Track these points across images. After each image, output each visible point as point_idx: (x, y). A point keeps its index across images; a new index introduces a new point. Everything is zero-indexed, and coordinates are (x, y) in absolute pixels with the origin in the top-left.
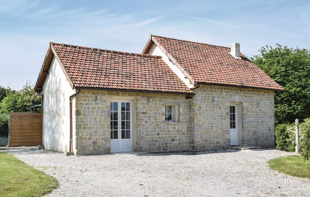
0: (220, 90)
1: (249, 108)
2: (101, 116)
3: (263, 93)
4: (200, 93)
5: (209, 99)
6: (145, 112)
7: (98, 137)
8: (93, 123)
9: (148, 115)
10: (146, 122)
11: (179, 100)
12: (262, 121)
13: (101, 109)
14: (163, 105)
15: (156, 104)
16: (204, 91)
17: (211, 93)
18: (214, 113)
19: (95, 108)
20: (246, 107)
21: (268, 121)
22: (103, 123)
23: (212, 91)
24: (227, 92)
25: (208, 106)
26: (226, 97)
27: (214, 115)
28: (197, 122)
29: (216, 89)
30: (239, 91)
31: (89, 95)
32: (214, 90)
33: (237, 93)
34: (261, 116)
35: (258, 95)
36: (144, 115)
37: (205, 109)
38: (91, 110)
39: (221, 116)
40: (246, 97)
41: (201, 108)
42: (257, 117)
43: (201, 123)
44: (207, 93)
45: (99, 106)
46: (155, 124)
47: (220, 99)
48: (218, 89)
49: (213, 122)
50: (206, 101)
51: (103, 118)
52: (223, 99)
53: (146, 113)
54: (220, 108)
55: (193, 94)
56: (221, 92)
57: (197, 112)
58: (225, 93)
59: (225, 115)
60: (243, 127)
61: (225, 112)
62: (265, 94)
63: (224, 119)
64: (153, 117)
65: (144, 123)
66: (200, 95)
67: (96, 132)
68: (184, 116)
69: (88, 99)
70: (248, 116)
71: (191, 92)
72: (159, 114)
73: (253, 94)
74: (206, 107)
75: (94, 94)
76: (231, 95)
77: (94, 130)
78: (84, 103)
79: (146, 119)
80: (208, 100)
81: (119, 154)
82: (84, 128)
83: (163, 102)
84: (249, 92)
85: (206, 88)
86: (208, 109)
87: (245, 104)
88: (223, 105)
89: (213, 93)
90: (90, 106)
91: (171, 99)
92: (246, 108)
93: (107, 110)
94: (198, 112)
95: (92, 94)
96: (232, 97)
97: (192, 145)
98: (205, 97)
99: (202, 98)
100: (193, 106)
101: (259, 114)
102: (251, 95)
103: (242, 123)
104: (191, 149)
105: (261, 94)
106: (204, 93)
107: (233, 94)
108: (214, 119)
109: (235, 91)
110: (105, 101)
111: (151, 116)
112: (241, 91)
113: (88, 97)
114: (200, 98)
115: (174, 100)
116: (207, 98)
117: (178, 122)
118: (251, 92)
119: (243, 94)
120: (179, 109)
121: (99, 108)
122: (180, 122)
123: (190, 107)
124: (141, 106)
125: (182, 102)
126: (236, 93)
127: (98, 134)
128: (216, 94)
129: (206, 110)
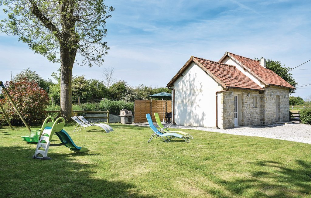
1: (282, 99)
3: (286, 90)
6: (246, 101)
7: (230, 117)
11: (256, 94)
12: (286, 107)
22: (232, 109)
24: (275, 89)
27: (271, 103)
28: (266, 108)
31: (227, 92)
32: (271, 88)
33: (278, 90)
35: (284, 91)
42: (284, 104)
45: (231, 98)
46: (249, 109)
49: (270, 108)
50: (269, 95)
51: (232, 105)
54: (273, 99)
55: (264, 91)
56: (273, 90)
57: (265, 102)
60: (279, 110)
63: (274, 106)
65: (245, 108)
68: (259, 104)
70: (281, 104)
71: (263, 89)
72: (251, 103)
76: (276, 91)
77: (229, 113)
79: (246, 106)
81: (244, 128)
87: (280, 97)
89: (271, 90)
93: (233, 101)
96: (276, 93)
97: (262, 121)
100: (264, 98)
101: (285, 102)
102: (282, 91)
103: (279, 108)
104: (262, 124)
108: (271, 106)
110: (233, 95)
111: (248, 104)
114: (267, 93)
116: (269, 93)
117: (255, 108)
119: (280, 91)
120: (257, 100)
122: (257, 107)
123: (262, 99)
124: (245, 98)
125: (258, 95)
127: (230, 115)
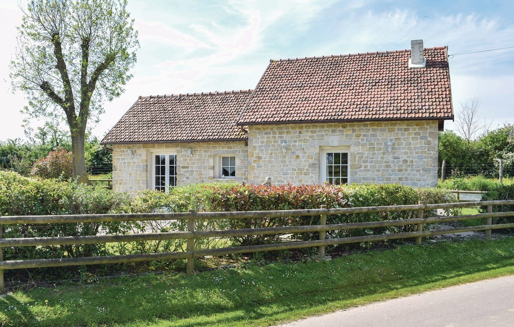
0: (298, 130)
1: (366, 155)
2: (137, 171)
3: (405, 127)
4: (258, 136)
5: (276, 144)
6: (186, 165)
7: (133, 193)
8: (128, 179)
9: (190, 169)
10: (187, 178)
11: (236, 149)
12: (400, 178)
13: (136, 164)
14: (210, 156)
15: (201, 156)
16: (266, 133)
17: (280, 136)
18: (284, 165)
19: (130, 163)
20: (357, 154)
21: (418, 177)
22: (138, 178)
23: (280, 132)
24: (311, 131)
25: (273, 155)
26: (311, 139)
27: (285, 168)
28: (252, 179)
29: (289, 129)
30: (341, 128)
31: (125, 150)
32: (285, 131)
33: (336, 132)
34: (397, 168)
35: (390, 131)
36: (184, 170)
37: (267, 159)
38: (126, 165)
39: (299, 169)
40: (358, 136)
41: (261, 159)
42: (387, 171)
43: (260, 179)
44: (271, 135)
45: (134, 161)
46: (199, 180)
47: (297, 144)
48: (292, 128)
49: (282, 179)
50: (271, 148)
51: (138, 173)
52: (304, 142)
53: (188, 167)
54: (298, 157)
56: (300, 132)
57: (253, 164)
58: (310, 134)
59: (307, 168)
61: (307, 164)
62: (410, 128)
63: (305, 174)
64: (197, 171)
66: (260, 140)
67: (131, 188)
68: (243, 170)
69: (123, 153)
70: (362, 168)
72: (205, 168)
73: (374, 130)
74: (271, 157)
75: (129, 148)
76: (323, 136)
77: (129, 186)
78: (120, 158)
79: (187, 175)
80: (274, 146)
82: (120, 184)
83: (211, 152)
84: (364, 128)
85: (269, 129)
86: (273, 160)
87: (355, 150)
88: (305, 153)
89: (284, 135)
90: (126, 161)
91: (223, 147)
92: (357, 156)
93: (142, 164)
94: (255, 165)
95: (128, 148)
96: (323, 139)
98: (267, 142)
99: (263, 144)
101: (392, 165)
102: (371, 132)
105: (398, 129)
106: (266, 136)
107: (326, 135)
108: (285, 174)
109: (330, 129)
110: (140, 155)
111: (193, 171)
112: (344, 127)
113: (124, 151)
114: (260, 144)
115: (227, 149)
116: (273, 143)
118: (370, 128)
119: (350, 132)
120: (237, 161)
121: (134, 163)
122: (236, 178)
124: (182, 159)
125: (239, 151)
126: (333, 131)
127: (133, 190)
128: (290, 136)
129: (269, 162)
